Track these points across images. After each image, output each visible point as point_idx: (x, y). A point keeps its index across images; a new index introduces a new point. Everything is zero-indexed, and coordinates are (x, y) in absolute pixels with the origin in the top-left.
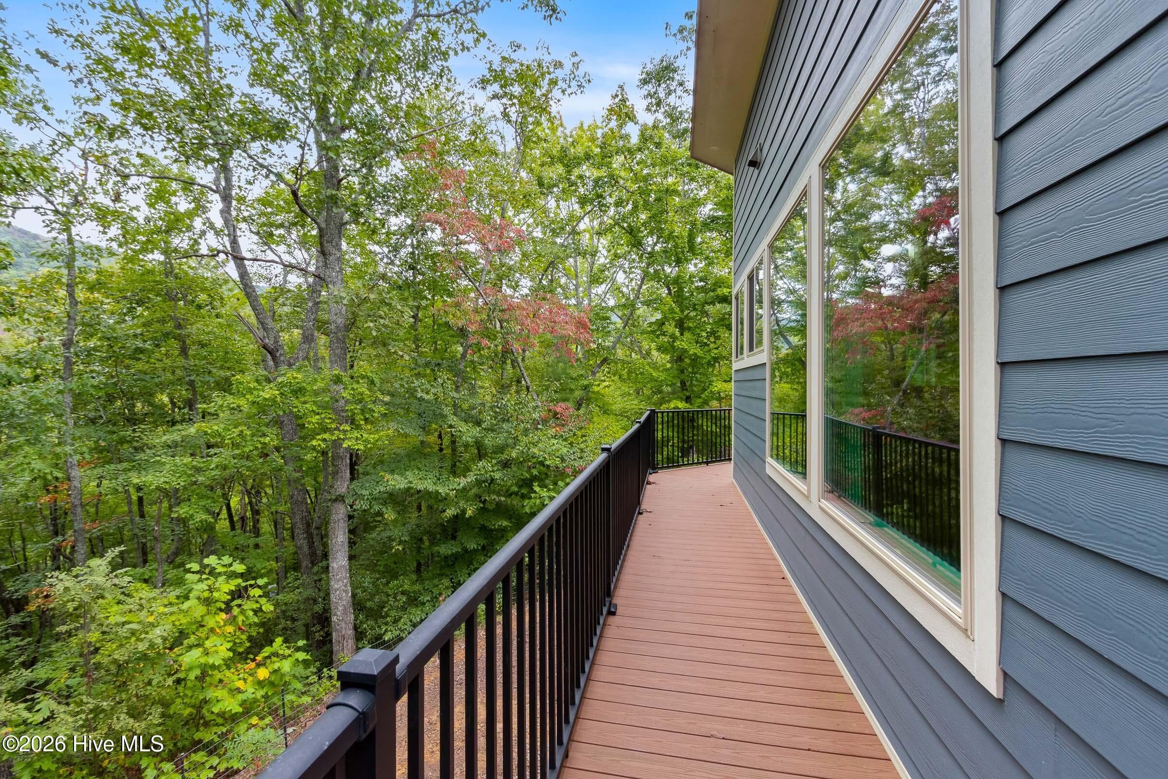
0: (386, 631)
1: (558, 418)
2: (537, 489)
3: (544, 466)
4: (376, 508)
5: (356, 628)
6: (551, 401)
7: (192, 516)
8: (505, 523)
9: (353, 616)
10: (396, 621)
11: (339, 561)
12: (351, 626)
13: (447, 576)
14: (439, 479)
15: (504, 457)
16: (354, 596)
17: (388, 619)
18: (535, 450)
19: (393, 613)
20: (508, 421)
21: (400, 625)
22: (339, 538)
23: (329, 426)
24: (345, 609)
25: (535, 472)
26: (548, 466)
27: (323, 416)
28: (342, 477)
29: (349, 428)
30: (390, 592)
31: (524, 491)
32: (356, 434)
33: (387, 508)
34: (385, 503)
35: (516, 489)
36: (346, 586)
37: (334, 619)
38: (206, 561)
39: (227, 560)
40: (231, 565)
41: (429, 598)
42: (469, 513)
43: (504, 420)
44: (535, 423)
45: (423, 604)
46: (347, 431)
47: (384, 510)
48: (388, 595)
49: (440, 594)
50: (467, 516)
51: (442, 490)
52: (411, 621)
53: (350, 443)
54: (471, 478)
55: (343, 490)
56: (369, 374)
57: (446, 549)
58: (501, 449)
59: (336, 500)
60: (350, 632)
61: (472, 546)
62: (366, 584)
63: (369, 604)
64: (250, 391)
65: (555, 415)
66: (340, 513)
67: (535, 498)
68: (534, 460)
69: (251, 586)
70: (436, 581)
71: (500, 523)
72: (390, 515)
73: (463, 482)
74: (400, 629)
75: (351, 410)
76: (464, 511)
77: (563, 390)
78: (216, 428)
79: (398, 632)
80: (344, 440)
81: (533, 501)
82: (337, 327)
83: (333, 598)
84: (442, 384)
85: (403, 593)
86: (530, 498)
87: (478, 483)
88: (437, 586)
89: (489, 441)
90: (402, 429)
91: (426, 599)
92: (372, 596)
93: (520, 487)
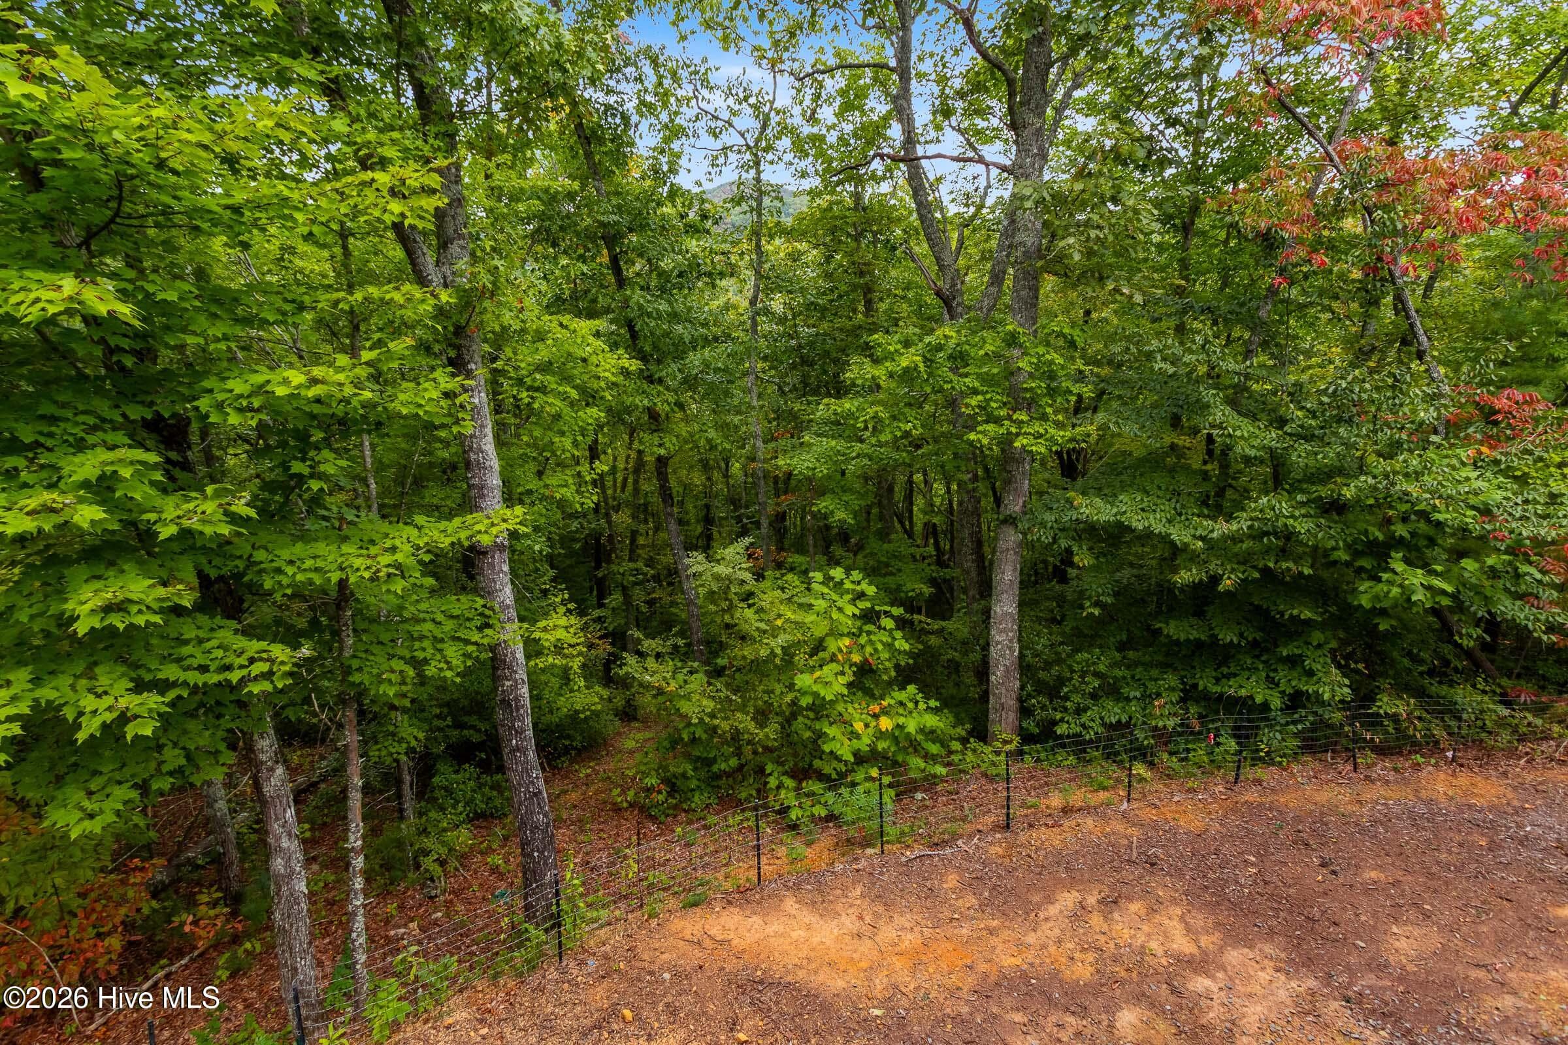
0: (1062, 720)
1: (1496, 423)
2: (1399, 567)
3: (1429, 521)
4: (1064, 543)
5: (1021, 700)
6: (1481, 385)
7: (832, 512)
8: (1307, 614)
9: (1018, 683)
10: (1079, 711)
11: (1005, 606)
12: (1014, 696)
13: (1175, 669)
14: (1180, 514)
15: (1324, 491)
16: (1021, 656)
17: (1068, 704)
18: (1413, 489)
19: (1076, 698)
20: (1350, 421)
21: (1084, 719)
22: (1007, 575)
23: (996, 413)
24: (1007, 671)
25: (1400, 530)
26: (1439, 524)
27: (988, 396)
28: (1016, 490)
29: (1025, 418)
30: (1076, 667)
31: (1366, 563)
32: (1038, 427)
33: (1080, 547)
34: (1078, 538)
35: (1345, 557)
36: (1011, 641)
37: (993, 678)
38: (832, 573)
39: (856, 575)
40: (859, 583)
41: (1138, 694)
42: (1227, 584)
43: (1339, 420)
44: (1423, 432)
45: (1128, 699)
46: (1022, 422)
47: (1075, 549)
48: (1073, 671)
49: (1159, 695)
50: (1221, 588)
51: (1179, 535)
52: (1102, 718)
53: (1025, 442)
54: (1240, 524)
55: (1017, 509)
56: (1066, 331)
57: (1177, 629)
58: (1326, 475)
59: (1005, 521)
60: (1013, 703)
61: (1228, 636)
62: (1039, 647)
63: (1042, 675)
64: (891, 356)
65: (1489, 416)
66: (1010, 539)
67: (1390, 583)
68: (1405, 507)
69: (885, 612)
70: (1155, 673)
71: (1295, 612)
72: (1083, 558)
73: (1220, 528)
74: (1083, 726)
75: (1032, 389)
76: (1215, 580)
77: (1525, 358)
78: (847, 406)
79: (1078, 729)
80: (1018, 435)
81: (1382, 588)
82: (1025, 253)
83: (993, 652)
84: (1203, 346)
85: (1097, 675)
86: (1379, 580)
87: (1257, 535)
88: (1156, 680)
89: (1300, 456)
90: (1117, 423)
91: (1132, 694)
92: (1048, 666)
93: (1357, 554)
